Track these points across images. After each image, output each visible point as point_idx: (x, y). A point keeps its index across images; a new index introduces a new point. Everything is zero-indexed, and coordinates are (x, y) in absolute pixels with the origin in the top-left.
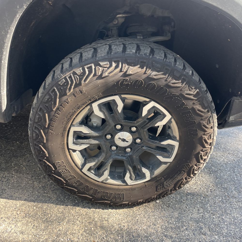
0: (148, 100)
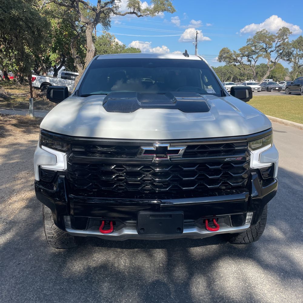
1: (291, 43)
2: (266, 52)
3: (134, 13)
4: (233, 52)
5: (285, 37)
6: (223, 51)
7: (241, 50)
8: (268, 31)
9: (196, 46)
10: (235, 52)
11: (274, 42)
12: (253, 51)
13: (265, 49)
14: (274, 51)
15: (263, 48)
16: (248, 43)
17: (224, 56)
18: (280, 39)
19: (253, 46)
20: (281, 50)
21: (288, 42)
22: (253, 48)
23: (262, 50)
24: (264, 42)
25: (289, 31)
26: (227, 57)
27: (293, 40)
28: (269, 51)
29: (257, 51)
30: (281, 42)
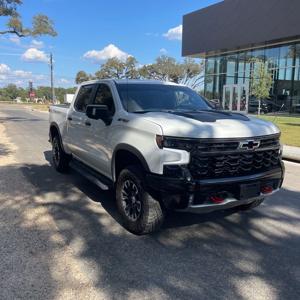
1: (137, 70)
2: (118, 78)
3: (14, 32)
4: (89, 75)
5: (133, 66)
6: (80, 74)
7: (96, 74)
8: (118, 59)
9: (52, 67)
10: (91, 75)
11: (125, 69)
12: (107, 76)
13: (117, 74)
14: (125, 76)
15: (115, 74)
16: (102, 68)
17: (81, 78)
18: (129, 67)
19: (107, 71)
20: (129, 76)
21: (135, 70)
22: (107, 73)
23: (114, 75)
24: (116, 68)
25: (135, 60)
26: (84, 80)
27: (139, 69)
28: (120, 77)
29: (110, 76)
30: (130, 69)
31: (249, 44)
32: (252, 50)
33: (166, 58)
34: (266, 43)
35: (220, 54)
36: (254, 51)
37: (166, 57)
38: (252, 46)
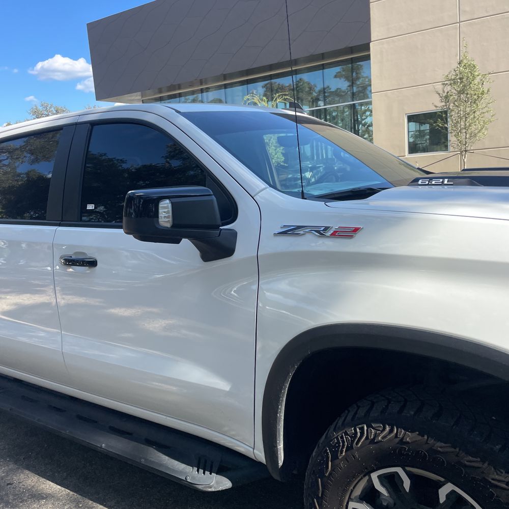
0: (442, 480)
31: (196, 80)
32: (202, 91)
33: (51, 108)
34: (225, 77)
35: (168, 95)
36: (207, 91)
37: (50, 106)
38: (201, 84)
